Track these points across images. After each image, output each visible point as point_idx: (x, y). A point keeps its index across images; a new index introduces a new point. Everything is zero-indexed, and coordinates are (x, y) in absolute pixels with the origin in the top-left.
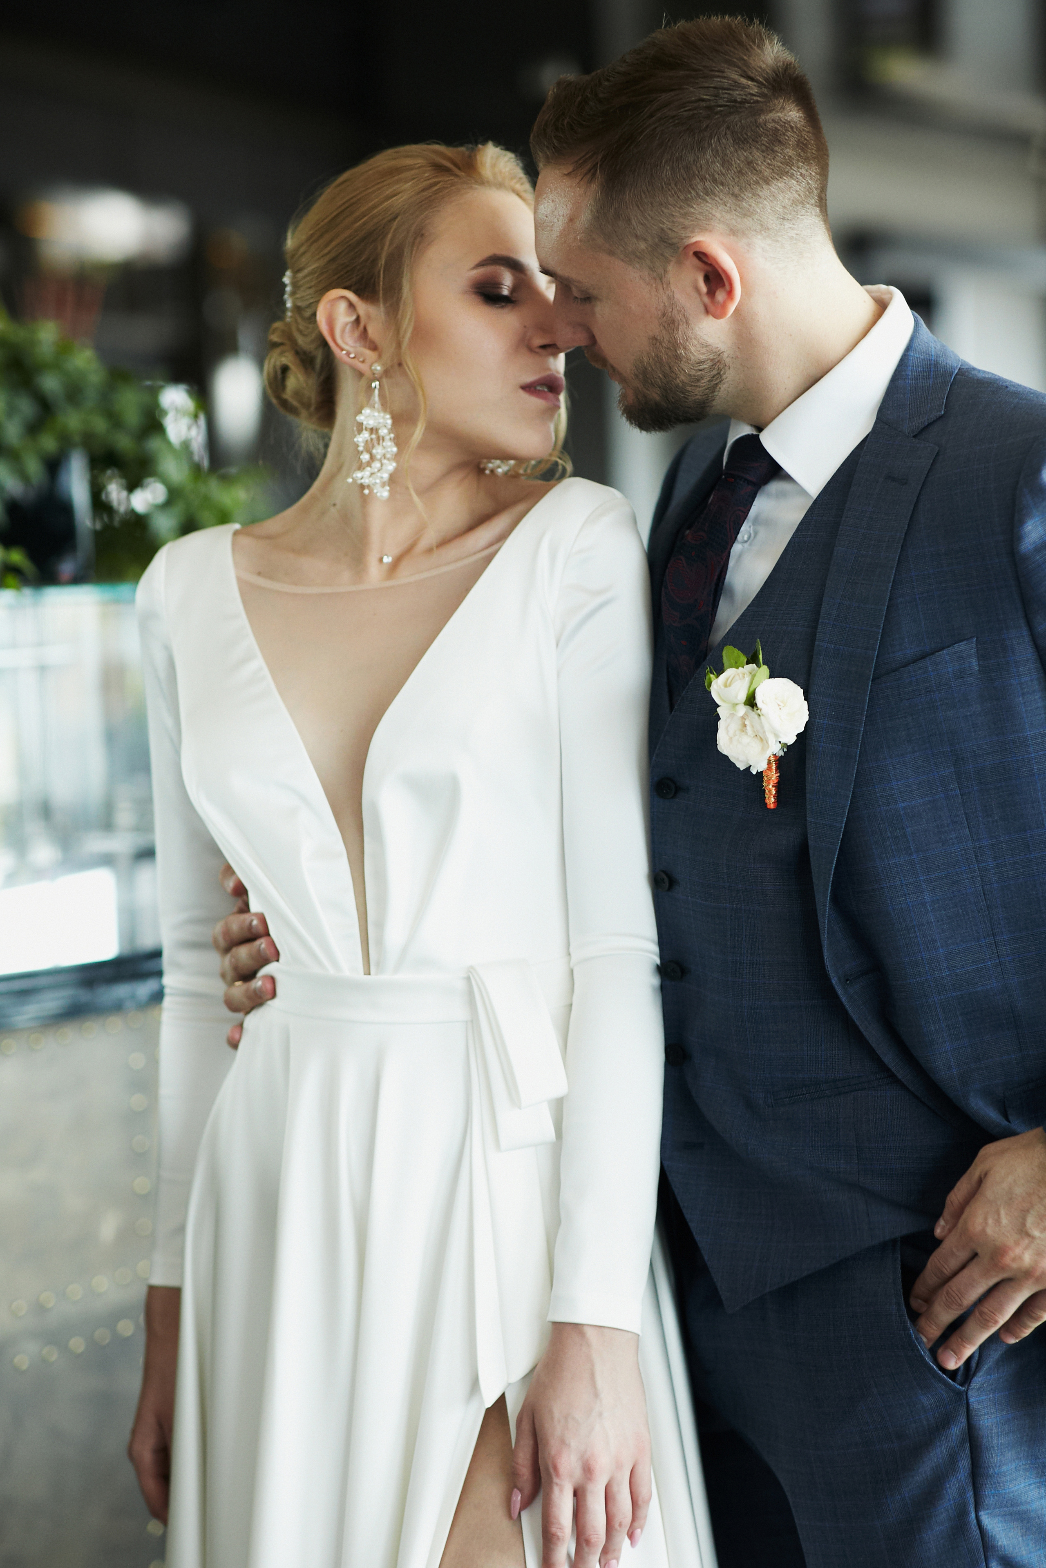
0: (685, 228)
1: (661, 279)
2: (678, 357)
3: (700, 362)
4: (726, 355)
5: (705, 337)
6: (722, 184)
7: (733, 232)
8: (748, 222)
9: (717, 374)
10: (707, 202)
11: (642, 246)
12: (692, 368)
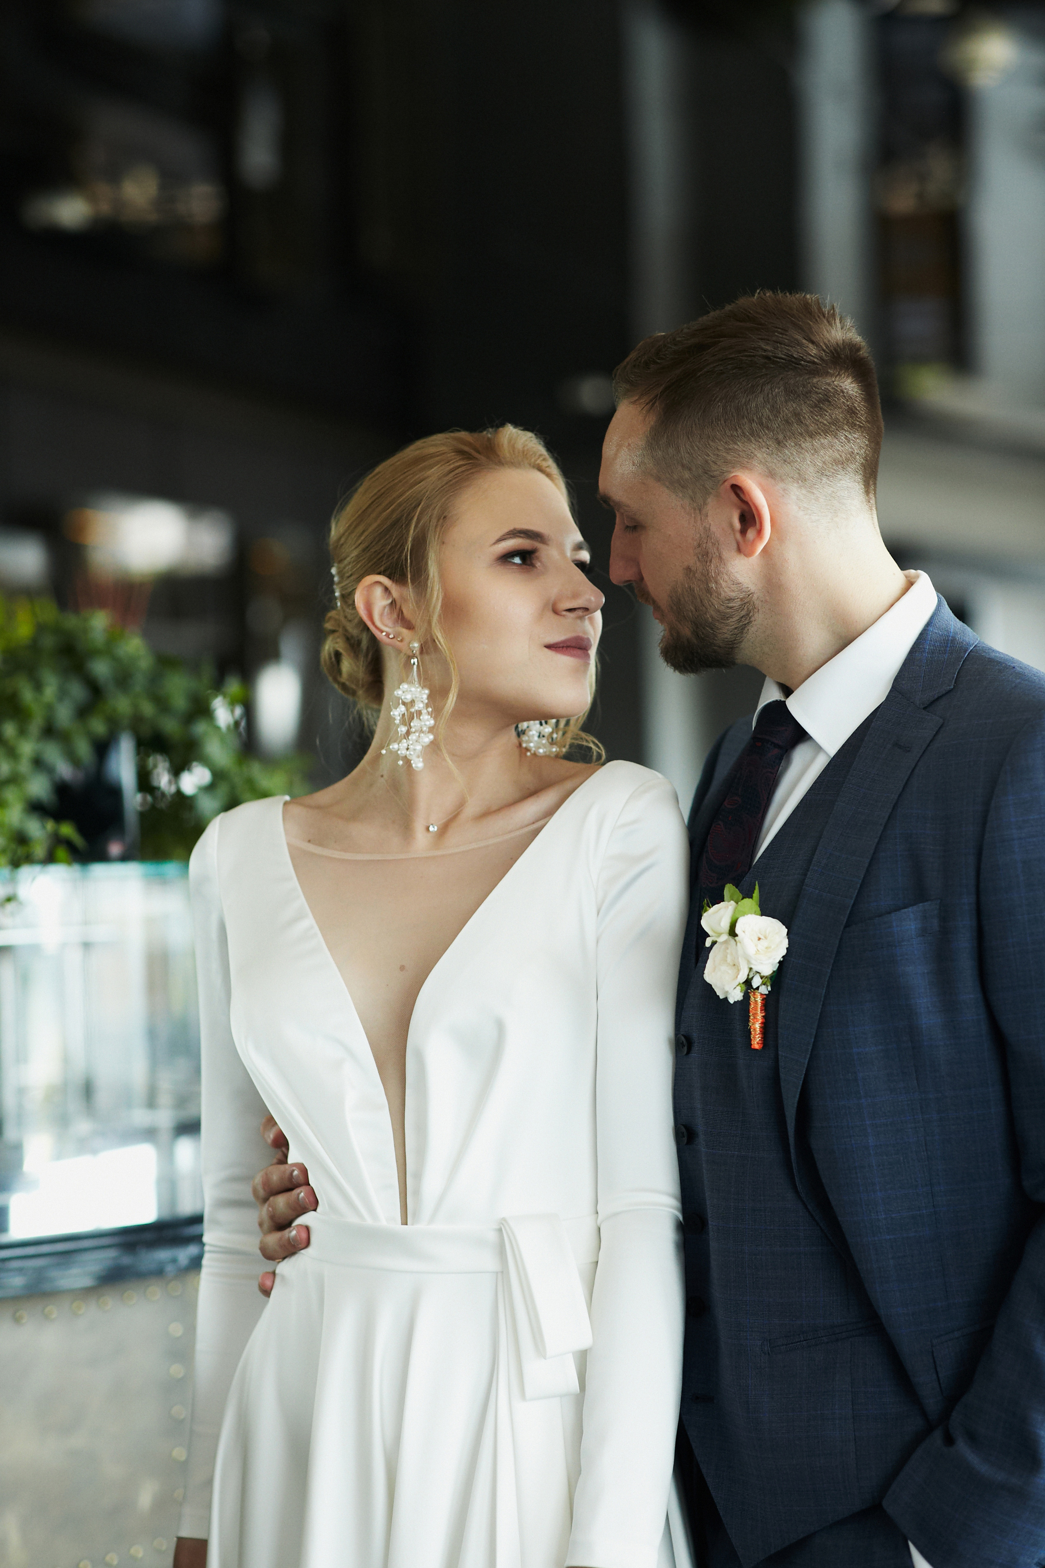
0: (726, 462)
1: (700, 510)
2: (709, 591)
3: (730, 600)
4: (755, 596)
5: (738, 576)
6: (768, 428)
7: (772, 474)
8: (787, 468)
9: (746, 615)
11: (687, 475)
12: (722, 603)
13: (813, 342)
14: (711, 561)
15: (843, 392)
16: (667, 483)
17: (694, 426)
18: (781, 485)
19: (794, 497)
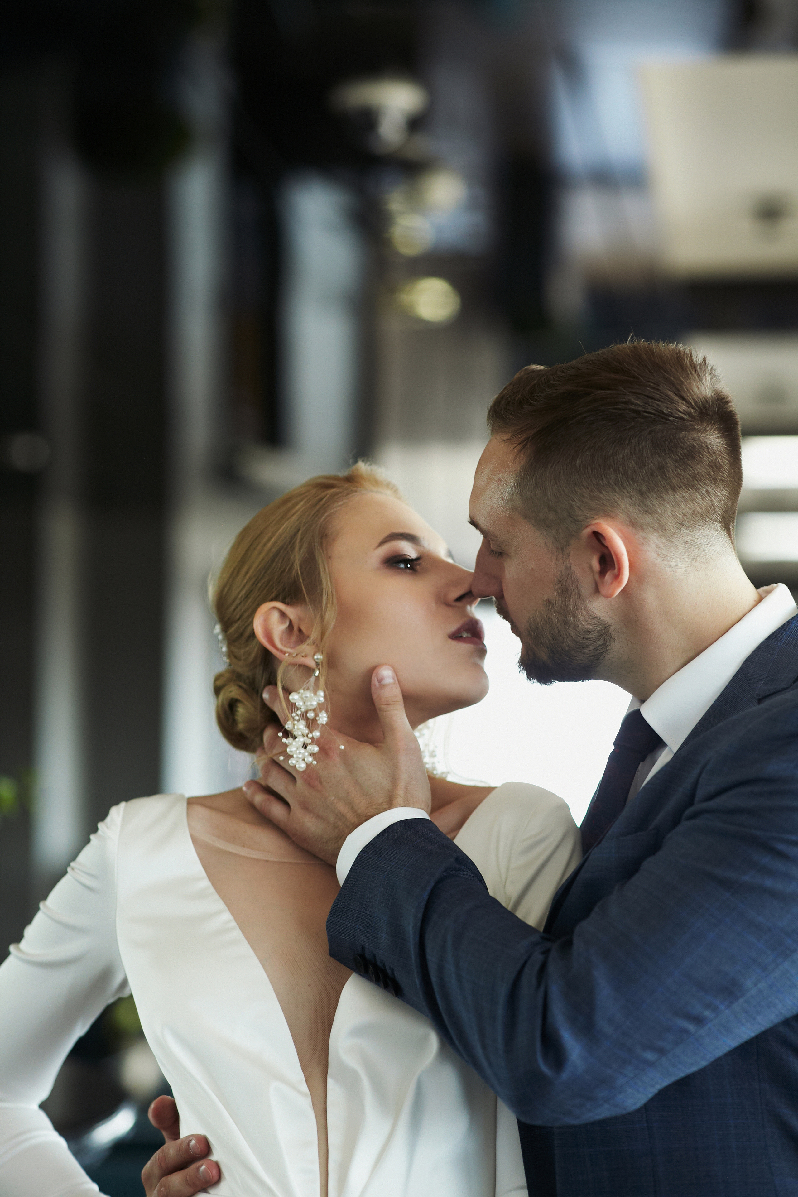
0: (591, 509)
1: (562, 549)
2: (566, 623)
3: (587, 632)
4: (612, 628)
5: (595, 611)
6: (633, 480)
7: (633, 524)
8: (648, 519)
9: (603, 644)
10: (615, 491)
11: (552, 516)
12: (579, 634)
13: (683, 399)
14: (570, 597)
15: (708, 448)
16: (533, 521)
17: (562, 471)
18: (641, 534)
19: (654, 546)
